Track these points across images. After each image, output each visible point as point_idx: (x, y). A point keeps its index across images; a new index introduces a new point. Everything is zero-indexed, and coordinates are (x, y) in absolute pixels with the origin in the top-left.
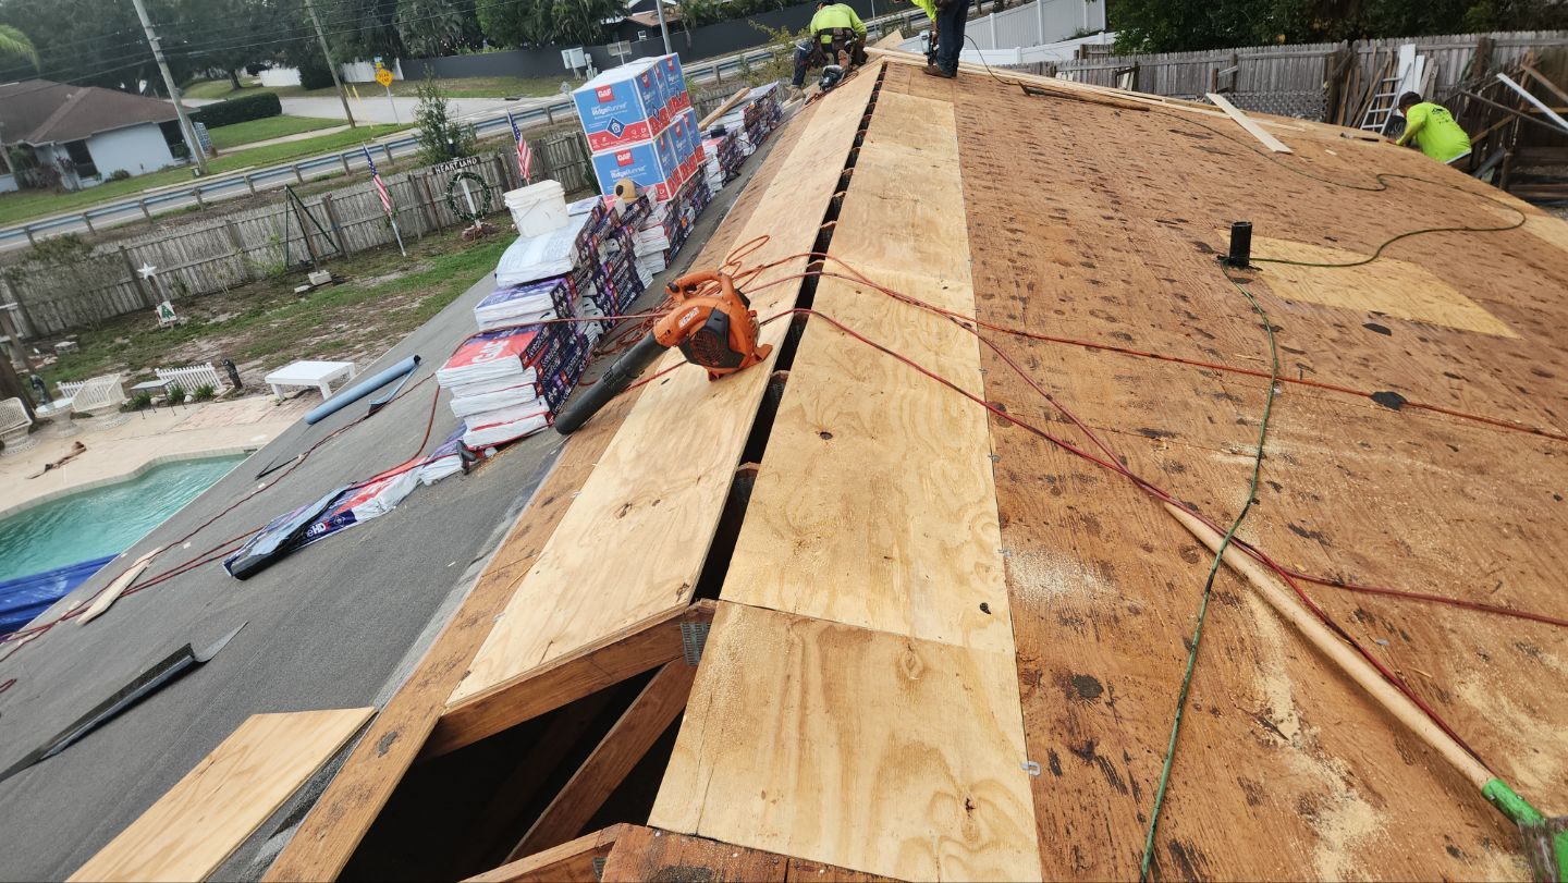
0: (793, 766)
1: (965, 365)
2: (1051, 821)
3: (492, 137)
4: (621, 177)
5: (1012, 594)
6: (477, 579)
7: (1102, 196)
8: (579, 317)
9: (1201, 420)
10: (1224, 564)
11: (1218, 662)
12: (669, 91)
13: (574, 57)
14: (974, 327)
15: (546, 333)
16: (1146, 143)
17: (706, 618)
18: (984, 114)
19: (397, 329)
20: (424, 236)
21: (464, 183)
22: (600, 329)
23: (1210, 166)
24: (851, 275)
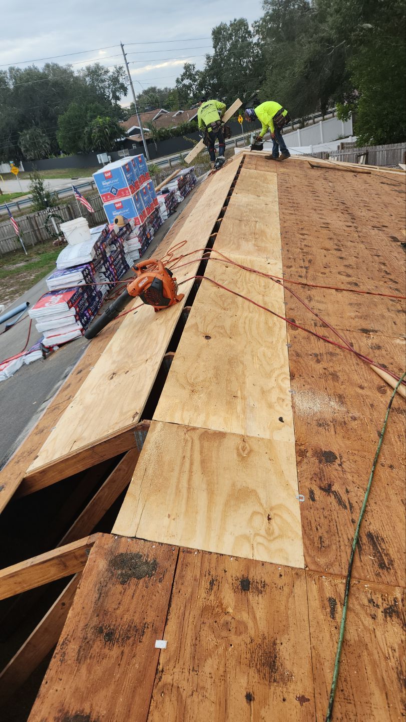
0: (184, 502)
1: (277, 301)
2: (309, 524)
3: (65, 197)
4: (117, 215)
5: (294, 412)
6: (45, 411)
7: (347, 216)
8: (97, 283)
9: (390, 324)
10: (397, 393)
11: (394, 443)
12: (140, 172)
13: (102, 157)
14: (282, 282)
15: (80, 291)
16: (369, 189)
17: (145, 429)
18: (291, 178)
19: (24, 289)
20: (35, 245)
21: (52, 219)
22: (108, 288)
23: (399, 199)
24: (223, 258)
